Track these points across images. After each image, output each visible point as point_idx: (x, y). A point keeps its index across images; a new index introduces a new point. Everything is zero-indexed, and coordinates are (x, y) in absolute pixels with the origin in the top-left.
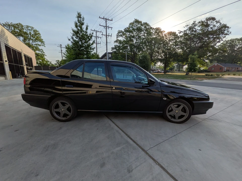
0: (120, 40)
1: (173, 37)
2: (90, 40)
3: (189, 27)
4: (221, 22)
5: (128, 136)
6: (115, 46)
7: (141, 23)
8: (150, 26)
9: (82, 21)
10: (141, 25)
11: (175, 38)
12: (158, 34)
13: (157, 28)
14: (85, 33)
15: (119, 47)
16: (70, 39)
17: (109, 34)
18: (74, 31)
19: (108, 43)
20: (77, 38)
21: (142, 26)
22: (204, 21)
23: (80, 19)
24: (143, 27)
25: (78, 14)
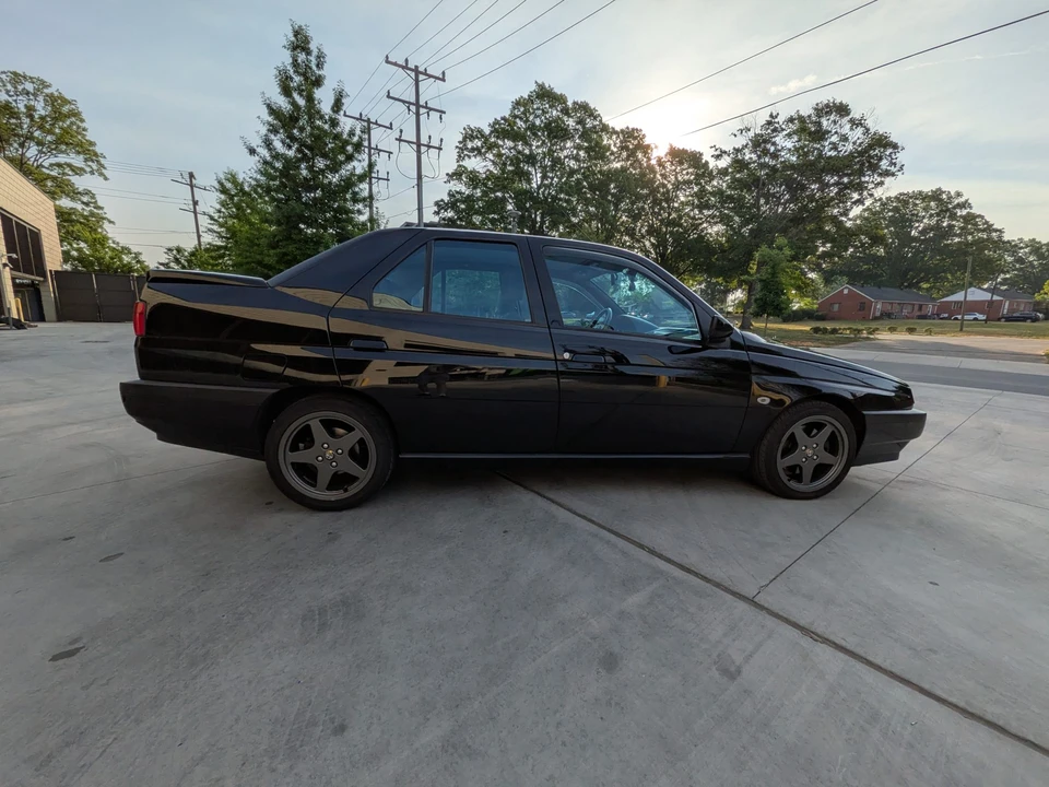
0: (471, 172)
1: (690, 170)
2: (350, 158)
3: (751, 134)
4: (870, 123)
5: (652, 552)
6: (449, 194)
7: (565, 102)
9: (314, 68)
10: (562, 111)
11: (698, 177)
12: (632, 154)
13: (628, 128)
14: (326, 127)
15: (469, 199)
16: (254, 145)
17: (430, 137)
18: (273, 111)
19: (424, 180)
20: (290, 147)
22: (809, 116)
23: (302, 57)
24: (571, 123)
25: (297, 33)
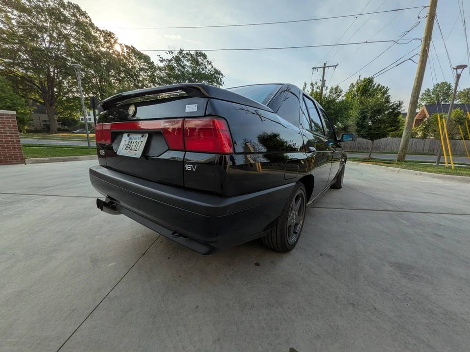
3: (173, 55)
4: (213, 64)
8: (90, 20)
11: (149, 68)
21: (62, 10)
22: (194, 55)
